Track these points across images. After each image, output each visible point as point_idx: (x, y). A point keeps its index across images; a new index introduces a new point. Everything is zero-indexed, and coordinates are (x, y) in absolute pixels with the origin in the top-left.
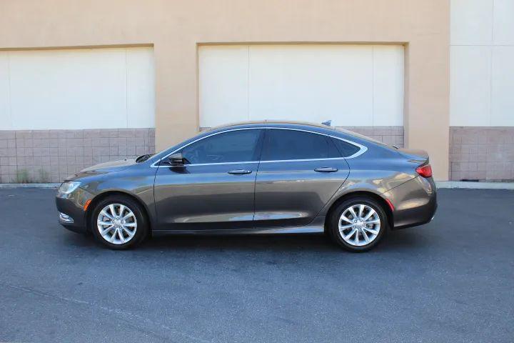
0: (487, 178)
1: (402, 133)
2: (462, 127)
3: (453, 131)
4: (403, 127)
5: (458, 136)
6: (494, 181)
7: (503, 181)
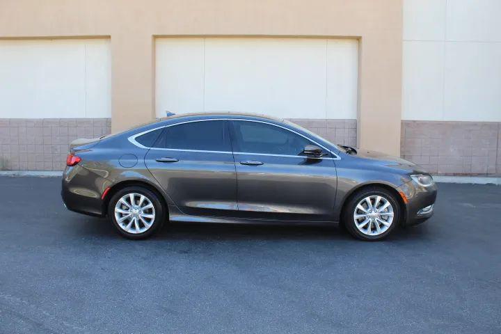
0: (439, 172)
1: (355, 126)
2: (414, 121)
3: (406, 125)
4: (356, 120)
5: (410, 129)
6: (446, 175)
7: (455, 175)
